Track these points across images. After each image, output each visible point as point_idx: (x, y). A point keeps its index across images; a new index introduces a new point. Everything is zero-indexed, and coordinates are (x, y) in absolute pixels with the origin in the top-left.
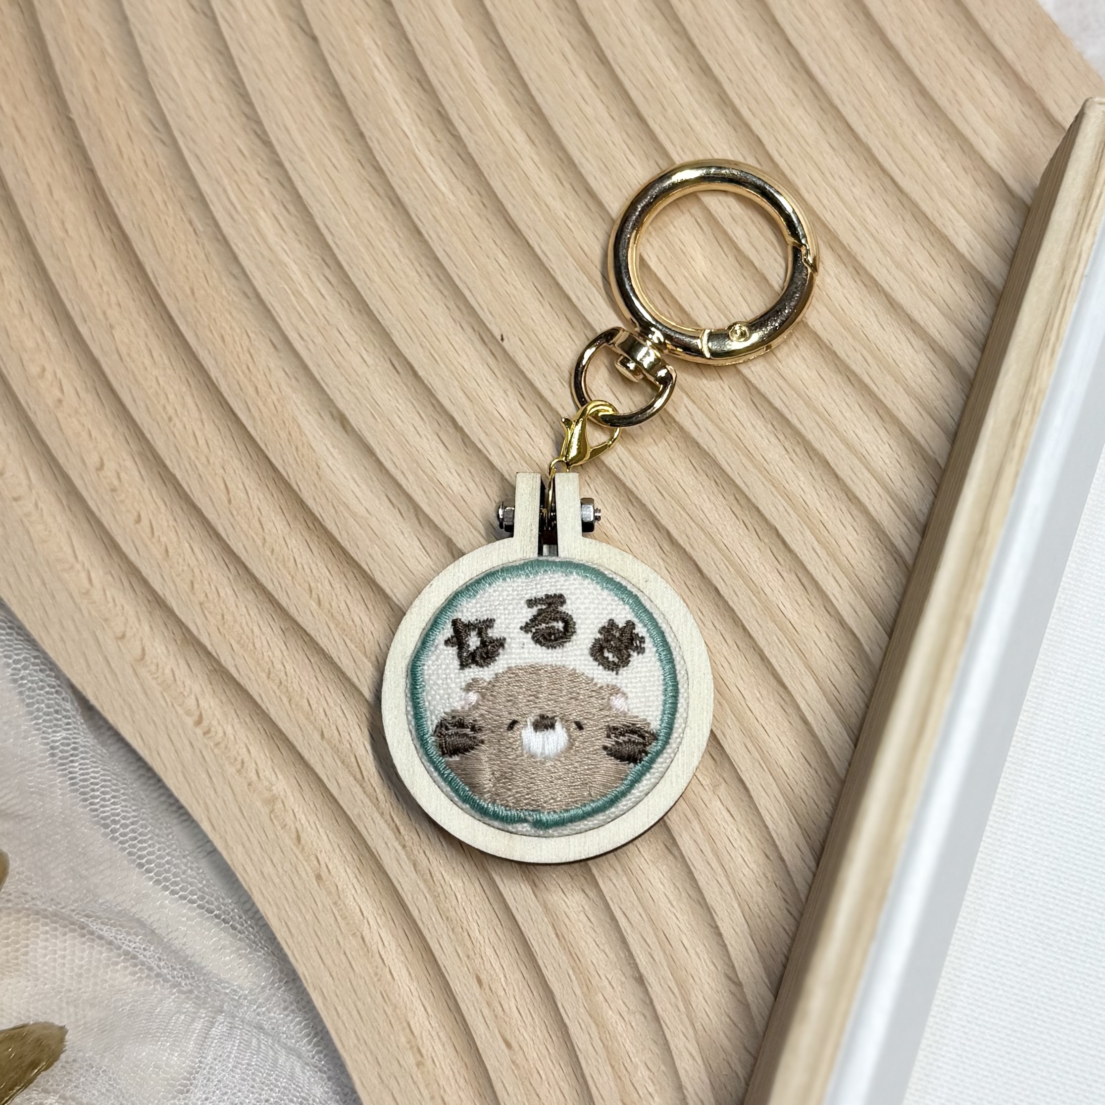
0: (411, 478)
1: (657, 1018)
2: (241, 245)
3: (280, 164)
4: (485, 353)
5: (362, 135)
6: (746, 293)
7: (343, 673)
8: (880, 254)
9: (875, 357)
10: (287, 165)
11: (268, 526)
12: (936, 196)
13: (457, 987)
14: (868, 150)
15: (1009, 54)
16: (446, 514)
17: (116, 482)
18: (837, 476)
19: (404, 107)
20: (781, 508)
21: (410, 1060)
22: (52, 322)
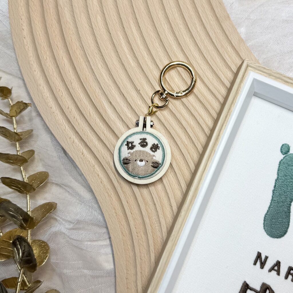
0: (122, 114)
1: (157, 211)
2: (95, 70)
3: (103, 56)
4: (136, 92)
5: (117, 52)
6: (183, 85)
7: (108, 147)
8: (207, 80)
9: (205, 99)
10: (104, 56)
11: (96, 120)
12: (218, 70)
13: (123, 203)
14: (207, 61)
15: (234, 45)
16: (127, 121)
17: (71, 111)
18: (196, 119)
19: (125, 47)
20: (186, 124)
21: (115, 215)
22: (61, 81)
